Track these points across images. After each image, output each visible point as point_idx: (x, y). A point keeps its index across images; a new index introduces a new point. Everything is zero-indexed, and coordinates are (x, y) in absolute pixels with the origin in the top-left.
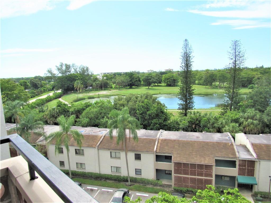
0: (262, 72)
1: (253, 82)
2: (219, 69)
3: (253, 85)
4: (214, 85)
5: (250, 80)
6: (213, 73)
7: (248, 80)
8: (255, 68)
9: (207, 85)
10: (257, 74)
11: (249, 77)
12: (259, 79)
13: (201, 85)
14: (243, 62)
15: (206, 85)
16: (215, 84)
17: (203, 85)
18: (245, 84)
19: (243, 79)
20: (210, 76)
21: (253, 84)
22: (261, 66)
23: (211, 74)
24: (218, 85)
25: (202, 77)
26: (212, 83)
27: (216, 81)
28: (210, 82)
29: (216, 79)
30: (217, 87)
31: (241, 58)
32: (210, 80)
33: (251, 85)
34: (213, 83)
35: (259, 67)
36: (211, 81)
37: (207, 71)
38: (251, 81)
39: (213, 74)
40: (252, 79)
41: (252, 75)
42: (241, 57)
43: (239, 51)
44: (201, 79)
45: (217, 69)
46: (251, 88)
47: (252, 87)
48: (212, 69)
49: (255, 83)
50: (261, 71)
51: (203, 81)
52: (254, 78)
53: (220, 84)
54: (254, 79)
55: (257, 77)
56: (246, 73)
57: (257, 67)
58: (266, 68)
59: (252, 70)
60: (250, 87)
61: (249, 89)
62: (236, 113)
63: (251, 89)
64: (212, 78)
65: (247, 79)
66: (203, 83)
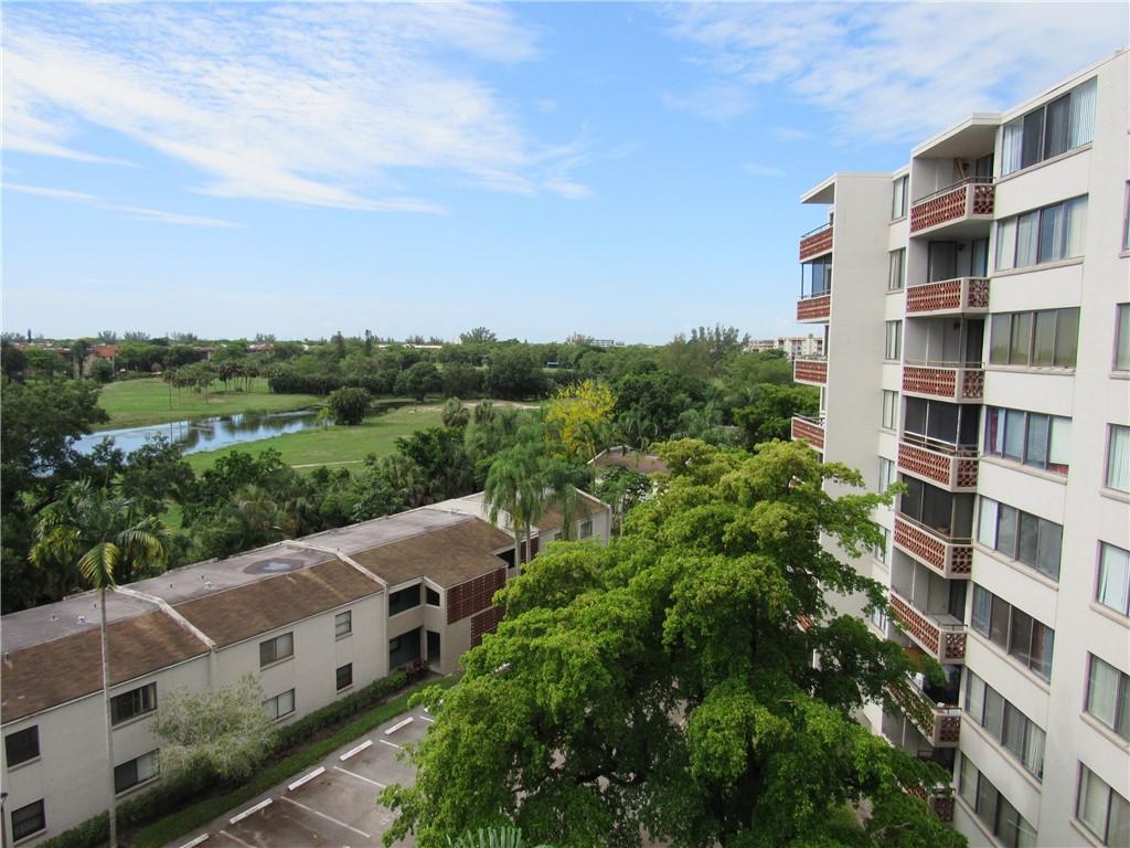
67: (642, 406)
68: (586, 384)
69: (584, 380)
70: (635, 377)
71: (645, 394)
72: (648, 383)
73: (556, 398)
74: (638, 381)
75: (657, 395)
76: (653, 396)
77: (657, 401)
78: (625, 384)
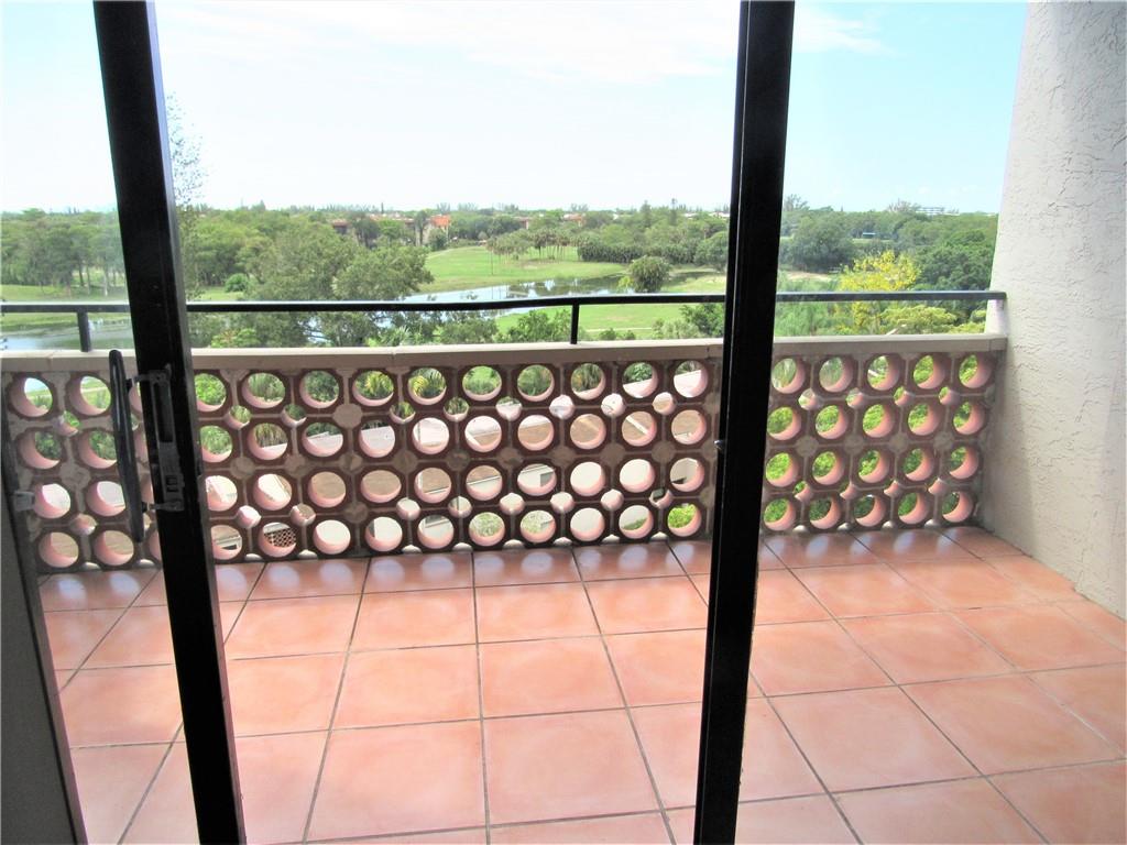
0: (266, 226)
1: (240, 264)
2: (88, 212)
3: (241, 275)
4: (82, 283)
5: (227, 255)
6: (68, 227)
7: (219, 258)
8: (237, 212)
9: (48, 284)
10: (249, 235)
11: (223, 246)
12: (257, 251)
13: (15, 282)
14: (197, 184)
15: (43, 284)
16: (85, 278)
17: (25, 283)
18: (211, 272)
19: (202, 254)
20: (54, 241)
21: (241, 270)
22: (257, 203)
23: (60, 229)
24: (101, 280)
25: (16, 247)
26: (70, 273)
27: (90, 265)
28: (60, 270)
29: (87, 255)
30: (99, 288)
31: (188, 169)
32: (59, 259)
33: (234, 277)
34: (76, 274)
35: (250, 207)
36: (61, 262)
37: (34, 216)
38: (232, 261)
39: (70, 230)
40: (235, 254)
41: (232, 237)
42: (186, 164)
43: (176, 139)
44: (10, 255)
45: (82, 210)
46: (235, 286)
47: (238, 283)
48: (54, 211)
49: (248, 266)
50: (262, 220)
51: (26, 262)
52: (238, 247)
53: (111, 275)
54: (240, 253)
55: (248, 244)
56: (208, 228)
57: (245, 205)
58: (276, 213)
59: (229, 216)
60: (232, 283)
61: (229, 290)
62: (204, 382)
63: (237, 290)
64: (68, 249)
65: (218, 254)
66: (24, 274)
67: (954, 280)
68: (885, 256)
69: (884, 250)
70: (949, 248)
71: (958, 267)
72: (963, 255)
73: (851, 268)
74: (950, 253)
75: (973, 268)
76: (967, 270)
77: (971, 275)
78: (935, 256)
